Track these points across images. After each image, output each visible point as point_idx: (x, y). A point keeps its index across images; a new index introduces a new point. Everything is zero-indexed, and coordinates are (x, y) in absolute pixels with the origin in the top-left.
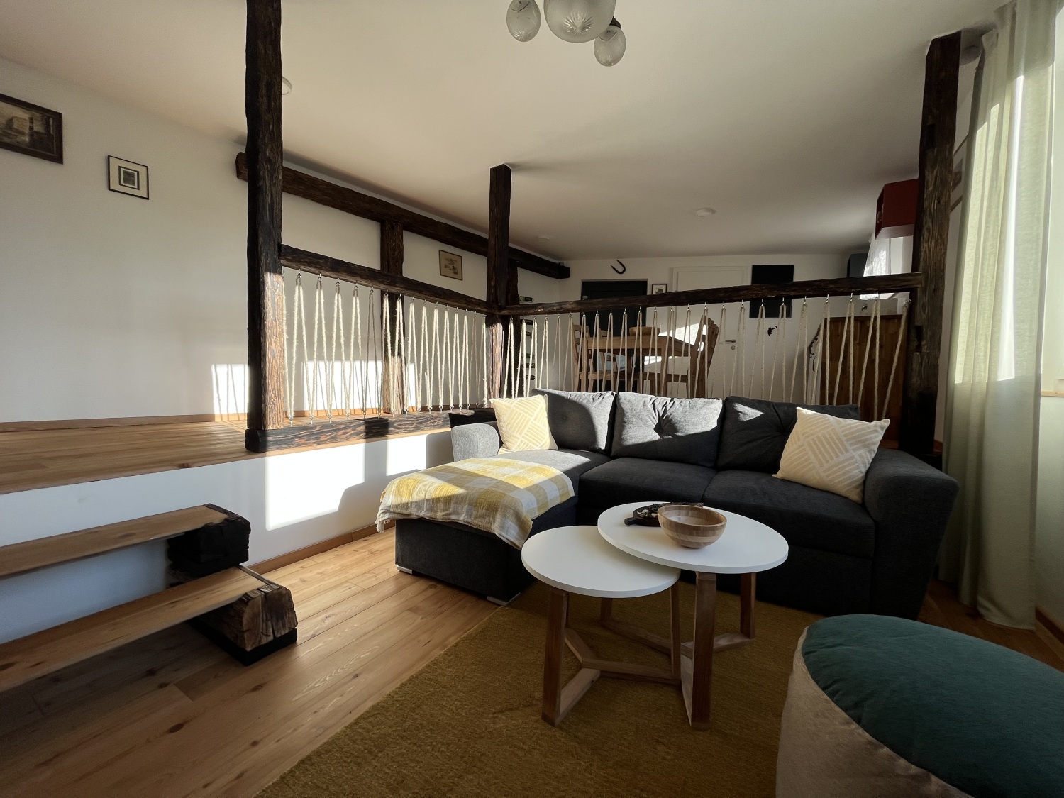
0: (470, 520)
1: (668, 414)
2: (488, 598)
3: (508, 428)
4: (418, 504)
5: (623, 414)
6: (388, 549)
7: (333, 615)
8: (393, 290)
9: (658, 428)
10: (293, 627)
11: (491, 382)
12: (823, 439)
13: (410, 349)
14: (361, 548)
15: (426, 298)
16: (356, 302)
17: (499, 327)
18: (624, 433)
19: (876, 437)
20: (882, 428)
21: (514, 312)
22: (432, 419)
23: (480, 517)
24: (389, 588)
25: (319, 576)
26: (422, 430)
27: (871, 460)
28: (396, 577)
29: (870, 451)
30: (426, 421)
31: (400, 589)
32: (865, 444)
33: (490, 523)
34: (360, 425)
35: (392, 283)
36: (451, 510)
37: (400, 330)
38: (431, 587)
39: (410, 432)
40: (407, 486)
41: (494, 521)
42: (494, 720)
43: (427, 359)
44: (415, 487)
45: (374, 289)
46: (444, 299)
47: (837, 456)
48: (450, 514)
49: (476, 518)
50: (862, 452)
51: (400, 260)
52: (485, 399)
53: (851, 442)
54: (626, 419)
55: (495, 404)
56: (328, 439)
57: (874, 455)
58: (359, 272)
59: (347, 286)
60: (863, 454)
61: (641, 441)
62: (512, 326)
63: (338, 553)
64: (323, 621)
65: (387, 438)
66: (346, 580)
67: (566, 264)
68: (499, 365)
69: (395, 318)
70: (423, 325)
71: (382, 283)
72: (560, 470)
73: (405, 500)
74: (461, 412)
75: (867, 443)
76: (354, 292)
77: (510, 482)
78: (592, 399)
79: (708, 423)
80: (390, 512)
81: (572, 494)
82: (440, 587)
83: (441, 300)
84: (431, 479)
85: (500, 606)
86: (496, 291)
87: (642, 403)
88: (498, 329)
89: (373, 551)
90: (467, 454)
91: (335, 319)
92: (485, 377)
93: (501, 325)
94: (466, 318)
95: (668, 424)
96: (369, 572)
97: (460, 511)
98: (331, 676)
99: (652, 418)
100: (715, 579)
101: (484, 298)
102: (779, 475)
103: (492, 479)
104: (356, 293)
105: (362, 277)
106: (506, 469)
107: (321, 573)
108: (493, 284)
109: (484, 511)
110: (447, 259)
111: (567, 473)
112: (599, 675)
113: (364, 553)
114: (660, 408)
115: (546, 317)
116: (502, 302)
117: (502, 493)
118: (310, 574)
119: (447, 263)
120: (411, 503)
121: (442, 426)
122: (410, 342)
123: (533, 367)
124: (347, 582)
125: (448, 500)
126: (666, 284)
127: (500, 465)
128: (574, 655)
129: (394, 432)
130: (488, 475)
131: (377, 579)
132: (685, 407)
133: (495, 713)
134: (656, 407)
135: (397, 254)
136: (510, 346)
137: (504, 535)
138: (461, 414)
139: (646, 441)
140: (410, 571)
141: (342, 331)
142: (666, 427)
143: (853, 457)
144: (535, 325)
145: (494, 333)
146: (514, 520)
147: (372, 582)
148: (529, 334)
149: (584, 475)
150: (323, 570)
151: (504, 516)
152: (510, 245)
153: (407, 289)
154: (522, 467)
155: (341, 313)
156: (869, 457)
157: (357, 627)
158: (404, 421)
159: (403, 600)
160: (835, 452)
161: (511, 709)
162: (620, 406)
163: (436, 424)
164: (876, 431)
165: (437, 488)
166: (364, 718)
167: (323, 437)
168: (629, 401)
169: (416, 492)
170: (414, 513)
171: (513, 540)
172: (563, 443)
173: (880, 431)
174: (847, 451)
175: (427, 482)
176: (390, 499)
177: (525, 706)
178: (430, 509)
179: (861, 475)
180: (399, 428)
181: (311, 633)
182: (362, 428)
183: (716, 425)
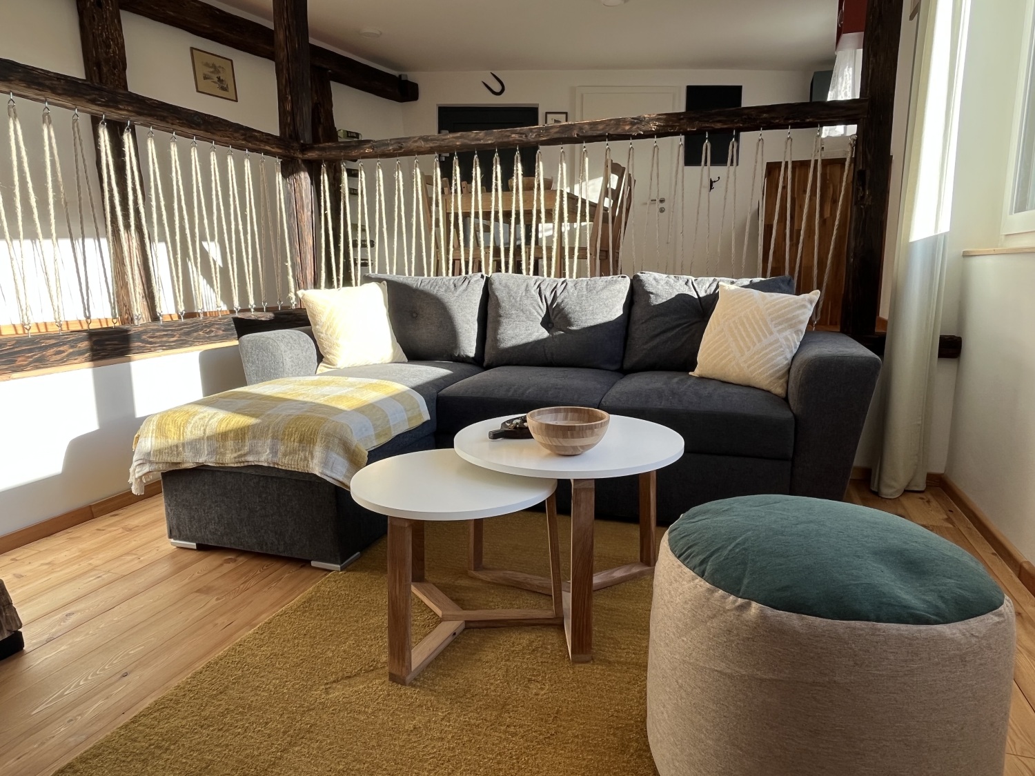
0: (275, 460)
1: (559, 300)
2: (314, 564)
3: (329, 333)
4: (194, 445)
5: (498, 305)
6: (154, 522)
7: (78, 611)
8: (115, 115)
9: (546, 322)
10: (14, 629)
11: (299, 267)
12: (745, 320)
13: (155, 216)
14: (110, 525)
15: (174, 130)
16: (48, 133)
17: (304, 178)
18: (500, 331)
19: (804, 313)
20: (811, 302)
21: (327, 154)
22: (206, 326)
23: (290, 453)
24: (163, 569)
25: (46, 567)
26: (191, 345)
27: (798, 344)
28: (173, 556)
29: (797, 332)
30: (196, 331)
31: (180, 569)
32: (791, 324)
33: (306, 459)
34: (82, 340)
35: (112, 103)
36: (246, 449)
37: (134, 184)
38: (227, 561)
39: (171, 348)
40: (174, 421)
41: (312, 457)
42: (327, 691)
43: (188, 231)
44: (187, 422)
45: (79, 113)
46: (207, 131)
47: (760, 341)
48: (245, 455)
49: (285, 455)
50: (787, 333)
51: (119, 64)
52: (292, 295)
53: (777, 322)
54: (501, 312)
55: (306, 298)
56: (31, 363)
57: (801, 337)
58: (47, 83)
59: (30, 106)
60: (789, 337)
61: (525, 341)
62: (325, 178)
63: (72, 536)
64: (63, 620)
65: (130, 360)
66: (91, 567)
67: (412, 76)
68: (309, 241)
69: (124, 163)
70: (174, 174)
71: (93, 101)
72: (408, 386)
73: (173, 439)
74: (253, 315)
75: (794, 321)
76: (44, 117)
77: (333, 404)
78: (452, 286)
79: (611, 310)
80: (151, 462)
81: (427, 417)
82: (242, 559)
83: (201, 133)
84: (210, 411)
85: (331, 571)
86: (294, 120)
87: (523, 287)
88: (304, 184)
89: (130, 527)
90: (267, 375)
91: (15, 163)
92: (289, 259)
93: (307, 175)
94: (247, 164)
95: (559, 315)
96: (128, 554)
97: (260, 449)
98: (86, 680)
99: (538, 308)
100: (593, 486)
101: (276, 133)
102: (696, 372)
103: (305, 403)
104: (47, 118)
105: (54, 90)
106: (326, 390)
107: (47, 564)
108: (288, 107)
109: (296, 444)
110: (207, 65)
111: (418, 389)
112: (463, 627)
113: (116, 531)
114: (548, 294)
115: (378, 162)
116: (307, 137)
117: (322, 418)
118: (29, 567)
119: (207, 71)
120: (183, 445)
121: (223, 339)
122: (154, 203)
123: (364, 246)
124: (93, 569)
125: (240, 434)
126: (566, 113)
127: (317, 384)
128: (432, 611)
129: (142, 350)
130: (300, 398)
131: (141, 562)
132: (580, 290)
133: (327, 684)
134: (543, 292)
135: (114, 52)
136: (325, 210)
137: (328, 473)
138: (253, 317)
139: (531, 340)
140: (193, 545)
141: (30, 185)
142: (557, 319)
143: (777, 341)
144: (362, 175)
145: (297, 190)
146: (342, 452)
147: (136, 565)
148: (353, 192)
149: (443, 392)
150: (49, 559)
151: (327, 448)
152: (312, 41)
153: (140, 114)
154: (352, 385)
155: (24, 153)
156: (796, 340)
157: (118, 621)
158: (158, 330)
159: (187, 581)
160: (757, 336)
161: (349, 677)
162: (494, 293)
163: (213, 334)
164: (804, 306)
165: (220, 420)
166: (144, 715)
167: (20, 361)
168: (506, 286)
169: (189, 429)
170: (189, 460)
171: (341, 479)
172: (414, 353)
173: (809, 306)
174: (771, 333)
175: (206, 414)
176: (147, 442)
177: (367, 671)
178: (214, 452)
179: (786, 362)
180: (151, 343)
181: (46, 637)
182: (84, 345)
183: (622, 313)
